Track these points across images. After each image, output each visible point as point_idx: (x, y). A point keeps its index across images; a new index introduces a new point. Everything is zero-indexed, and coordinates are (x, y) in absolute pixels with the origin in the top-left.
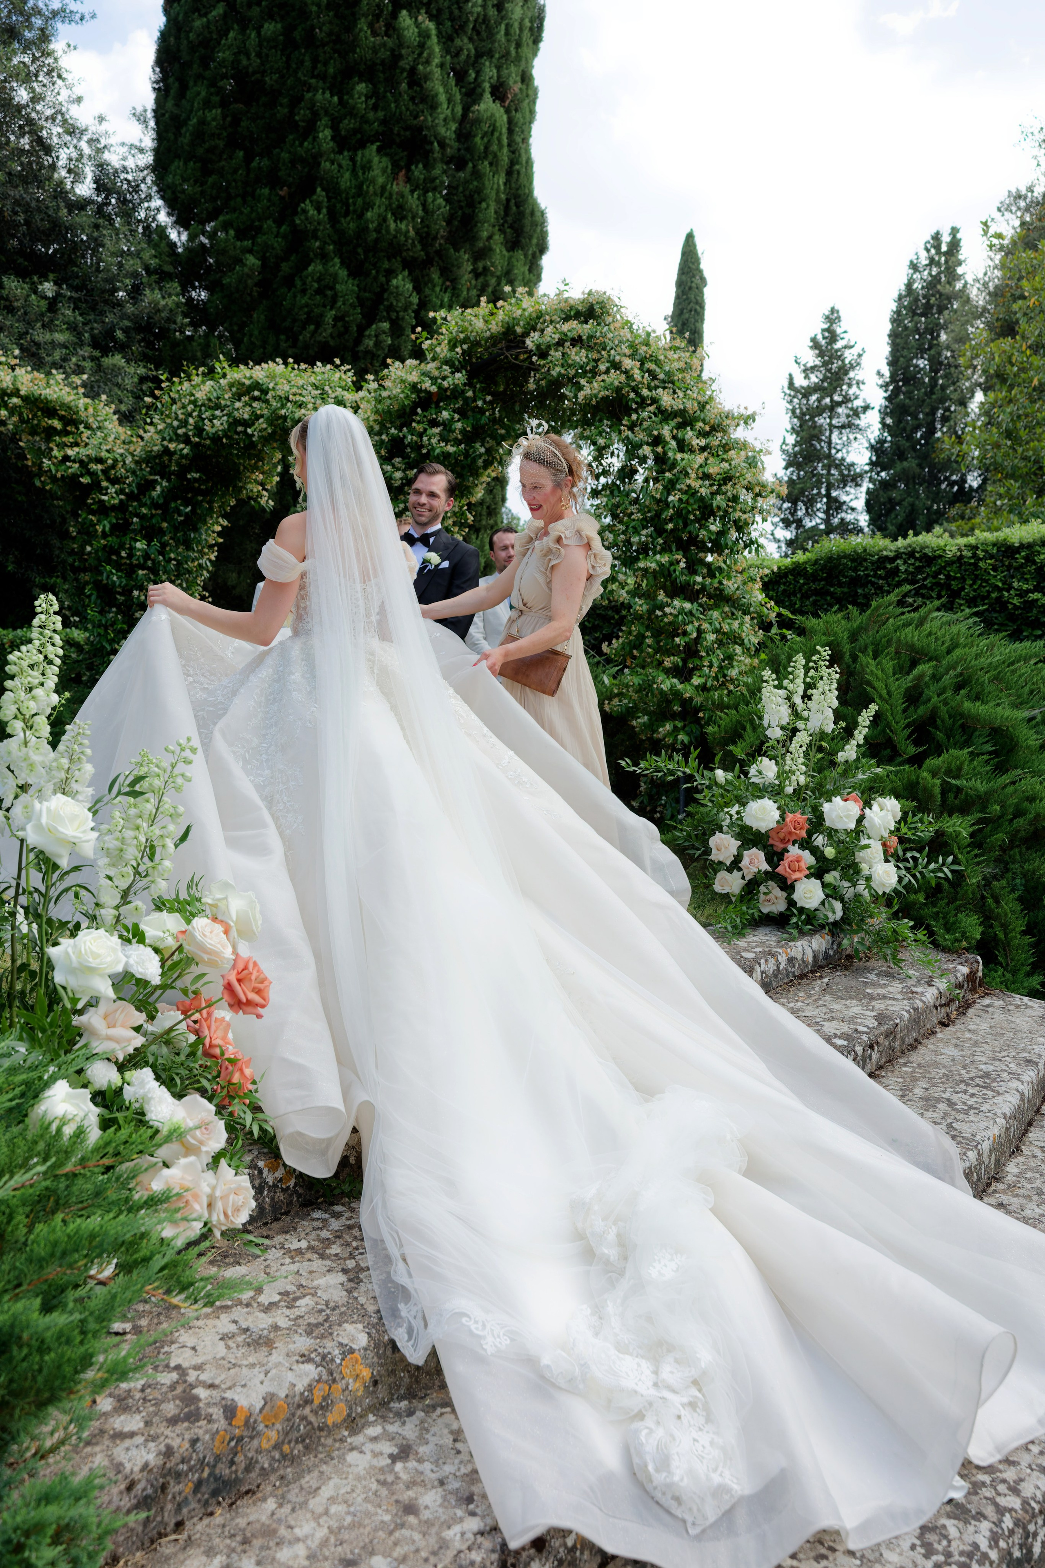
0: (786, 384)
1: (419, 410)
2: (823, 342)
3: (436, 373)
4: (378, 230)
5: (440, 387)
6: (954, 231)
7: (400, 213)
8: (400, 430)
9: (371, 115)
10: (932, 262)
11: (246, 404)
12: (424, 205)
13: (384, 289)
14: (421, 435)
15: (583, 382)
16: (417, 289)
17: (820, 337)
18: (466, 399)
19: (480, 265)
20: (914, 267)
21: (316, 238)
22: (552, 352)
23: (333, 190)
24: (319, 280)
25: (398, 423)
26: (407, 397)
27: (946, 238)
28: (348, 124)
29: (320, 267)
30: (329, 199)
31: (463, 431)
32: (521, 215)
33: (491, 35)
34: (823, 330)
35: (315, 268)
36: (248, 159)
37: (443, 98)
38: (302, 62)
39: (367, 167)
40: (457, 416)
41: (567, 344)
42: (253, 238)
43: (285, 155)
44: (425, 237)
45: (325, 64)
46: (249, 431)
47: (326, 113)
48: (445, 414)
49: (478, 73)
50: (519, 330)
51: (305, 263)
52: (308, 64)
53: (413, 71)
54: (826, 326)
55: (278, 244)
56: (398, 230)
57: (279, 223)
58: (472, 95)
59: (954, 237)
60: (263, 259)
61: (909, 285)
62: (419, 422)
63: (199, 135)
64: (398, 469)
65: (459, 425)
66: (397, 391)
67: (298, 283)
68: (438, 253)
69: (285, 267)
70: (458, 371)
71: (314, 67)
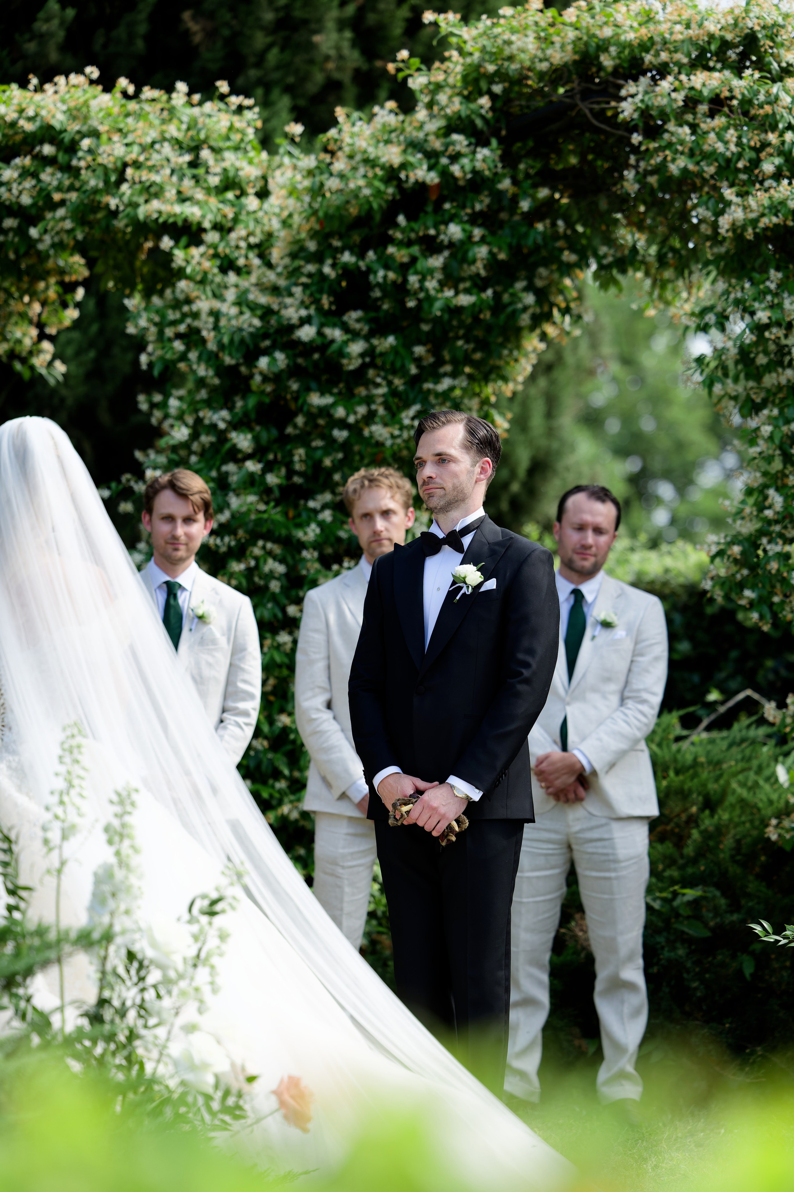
1: (401, 219)
3: (437, 144)
5: (445, 174)
8: (361, 255)
11: (25, 173)
14: (404, 269)
15: (729, 193)
18: (498, 196)
22: (671, 126)
25: (356, 238)
26: (378, 193)
31: (492, 262)
40: (477, 233)
41: (703, 108)
46: (34, 232)
48: (455, 231)
50: (607, 62)
62: (401, 244)
64: (355, 335)
65: (482, 251)
66: (357, 182)
70: (486, 144)
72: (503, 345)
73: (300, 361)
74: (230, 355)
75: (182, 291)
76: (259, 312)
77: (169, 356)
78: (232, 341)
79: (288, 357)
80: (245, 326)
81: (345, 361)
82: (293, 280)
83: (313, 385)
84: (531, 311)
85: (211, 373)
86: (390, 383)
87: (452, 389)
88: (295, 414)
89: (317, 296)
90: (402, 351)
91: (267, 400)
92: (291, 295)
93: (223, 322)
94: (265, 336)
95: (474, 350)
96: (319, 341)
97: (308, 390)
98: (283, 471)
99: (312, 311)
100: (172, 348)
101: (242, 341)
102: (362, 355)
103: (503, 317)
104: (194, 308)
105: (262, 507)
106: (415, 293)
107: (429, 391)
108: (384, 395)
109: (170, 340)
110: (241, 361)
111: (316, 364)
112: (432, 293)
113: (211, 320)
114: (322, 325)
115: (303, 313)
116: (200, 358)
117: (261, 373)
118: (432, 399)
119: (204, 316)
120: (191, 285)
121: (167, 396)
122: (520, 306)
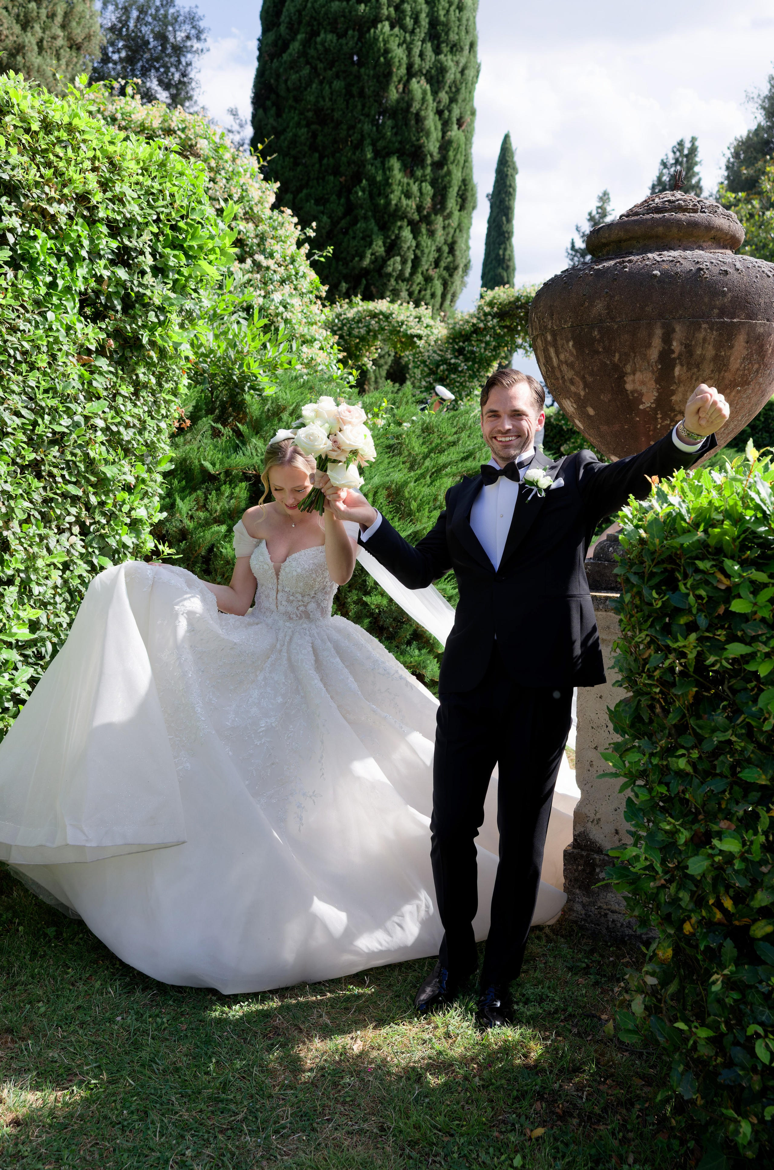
0: (569, 246)
1: (475, 335)
2: (597, 216)
4: (396, 205)
5: (485, 325)
6: (693, 140)
7: (408, 195)
8: (464, 343)
9: (394, 139)
10: (677, 162)
11: (376, 322)
12: (420, 190)
13: (398, 237)
14: (474, 347)
16: (415, 238)
17: (594, 213)
18: (496, 331)
19: (447, 222)
20: (664, 164)
21: (362, 208)
23: (372, 181)
24: (363, 232)
25: (463, 339)
27: (688, 145)
28: (381, 144)
29: (364, 225)
30: (370, 185)
32: (466, 190)
33: (458, 90)
34: (598, 208)
35: (361, 225)
36: (321, 158)
37: (433, 129)
38: (356, 106)
39: (391, 169)
42: (324, 205)
43: (344, 159)
44: (419, 208)
45: (370, 108)
47: (369, 136)
49: (450, 112)
51: (355, 222)
52: (359, 107)
53: (417, 114)
54: (600, 204)
55: (340, 211)
56: (407, 205)
57: (339, 197)
58: (446, 125)
59: (693, 145)
60: (330, 217)
61: (659, 179)
62: (474, 341)
63: (293, 142)
67: (351, 232)
68: (425, 216)
69: (343, 223)
70: (494, 318)
71: (363, 109)
75: (419, 350)
76: (439, 356)
78: (433, 362)
80: (436, 359)
82: (447, 348)
89: (453, 352)
92: (447, 352)
93: (430, 358)
94: (441, 361)
104: (422, 354)
114: (455, 359)
115: (450, 356)
119: (425, 356)
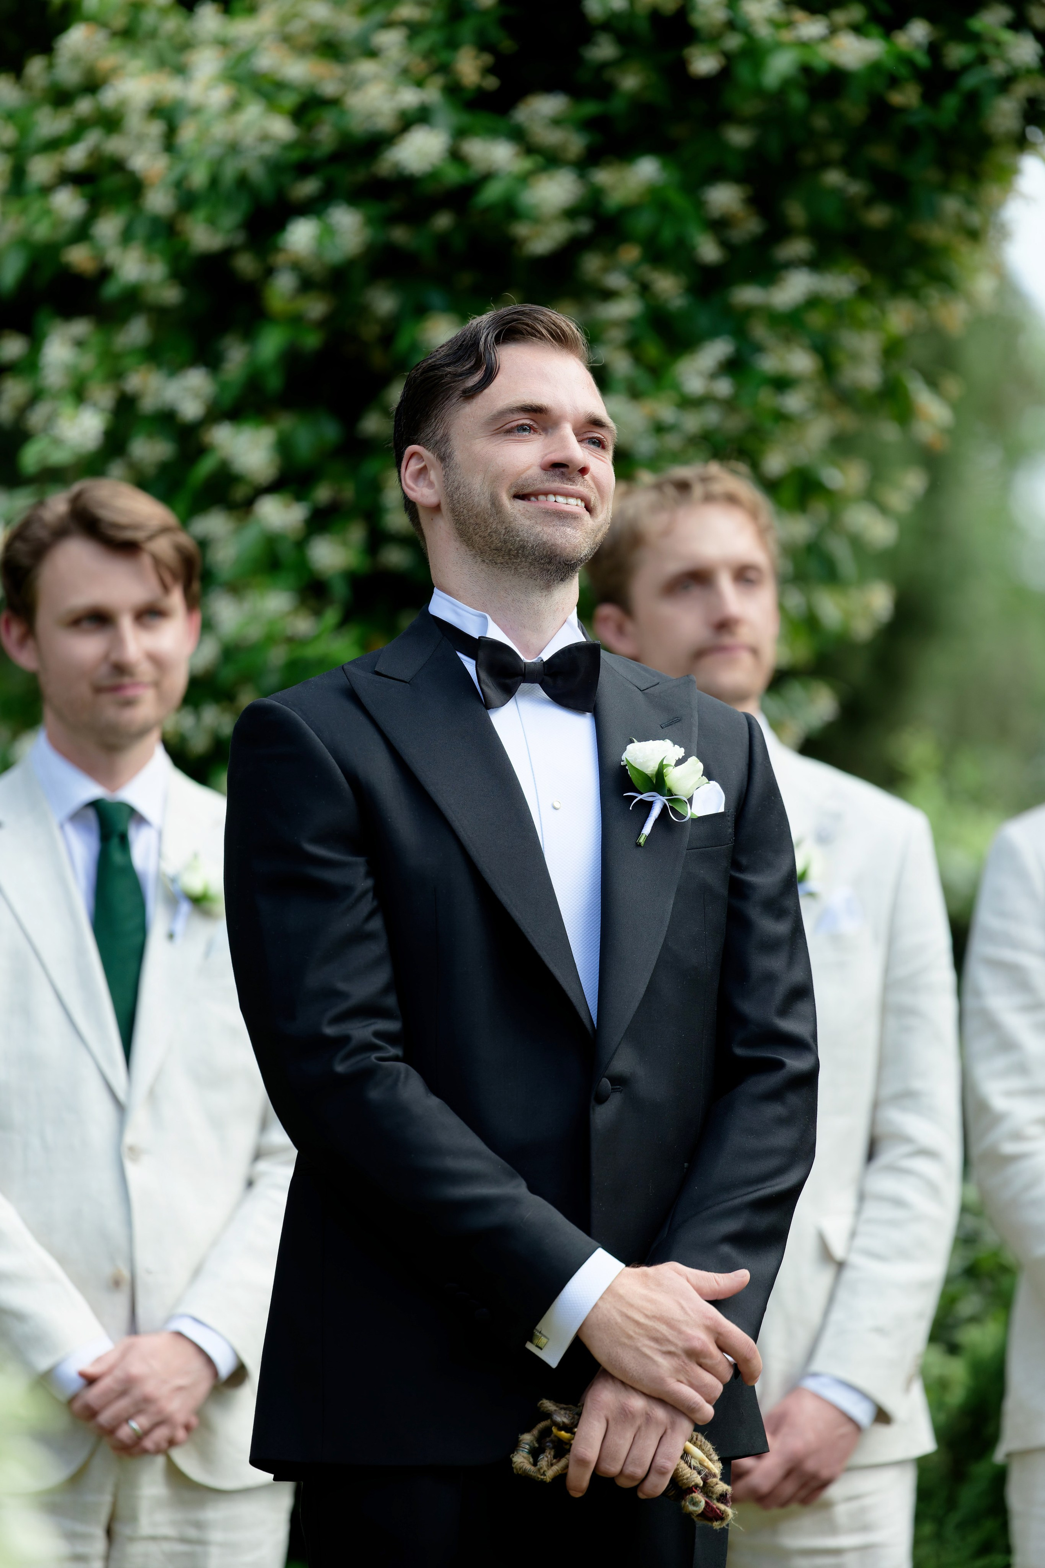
64: (547, 159)
72: (945, 188)
73: (400, 235)
74: (212, 222)
75: (76, 60)
76: (289, 100)
77: (42, 231)
78: (214, 181)
79: (369, 221)
80: (249, 140)
81: (521, 230)
82: (378, 15)
83: (436, 298)
84: (1022, 89)
85: (157, 271)
86: (644, 289)
87: (813, 302)
88: (384, 381)
89: (444, 56)
90: (678, 200)
91: (312, 341)
92: (372, 53)
93: (187, 133)
94: (304, 169)
95: (869, 202)
96: (453, 175)
97: (421, 311)
98: (357, 533)
99: (432, 94)
100: (47, 212)
101: (243, 181)
102: (571, 213)
103: (951, 102)
104: (109, 97)
105: (303, 625)
106: (713, 39)
107: (749, 312)
108: (630, 323)
109: (46, 190)
110: (239, 238)
111: (442, 243)
112: (763, 32)
113: (156, 128)
114: (460, 134)
115: (409, 97)
116: (126, 237)
117: (296, 266)
118: (760, 331)
119: (135, 122)
120: (100, 37)
121: (36, 341)
122: (999, 69)
